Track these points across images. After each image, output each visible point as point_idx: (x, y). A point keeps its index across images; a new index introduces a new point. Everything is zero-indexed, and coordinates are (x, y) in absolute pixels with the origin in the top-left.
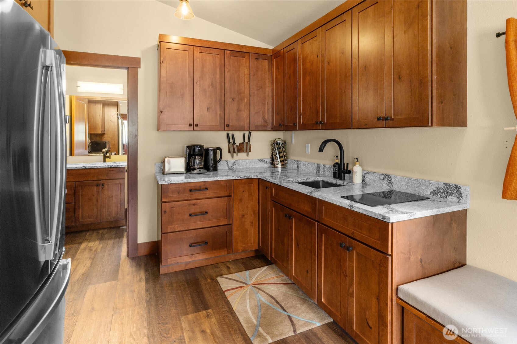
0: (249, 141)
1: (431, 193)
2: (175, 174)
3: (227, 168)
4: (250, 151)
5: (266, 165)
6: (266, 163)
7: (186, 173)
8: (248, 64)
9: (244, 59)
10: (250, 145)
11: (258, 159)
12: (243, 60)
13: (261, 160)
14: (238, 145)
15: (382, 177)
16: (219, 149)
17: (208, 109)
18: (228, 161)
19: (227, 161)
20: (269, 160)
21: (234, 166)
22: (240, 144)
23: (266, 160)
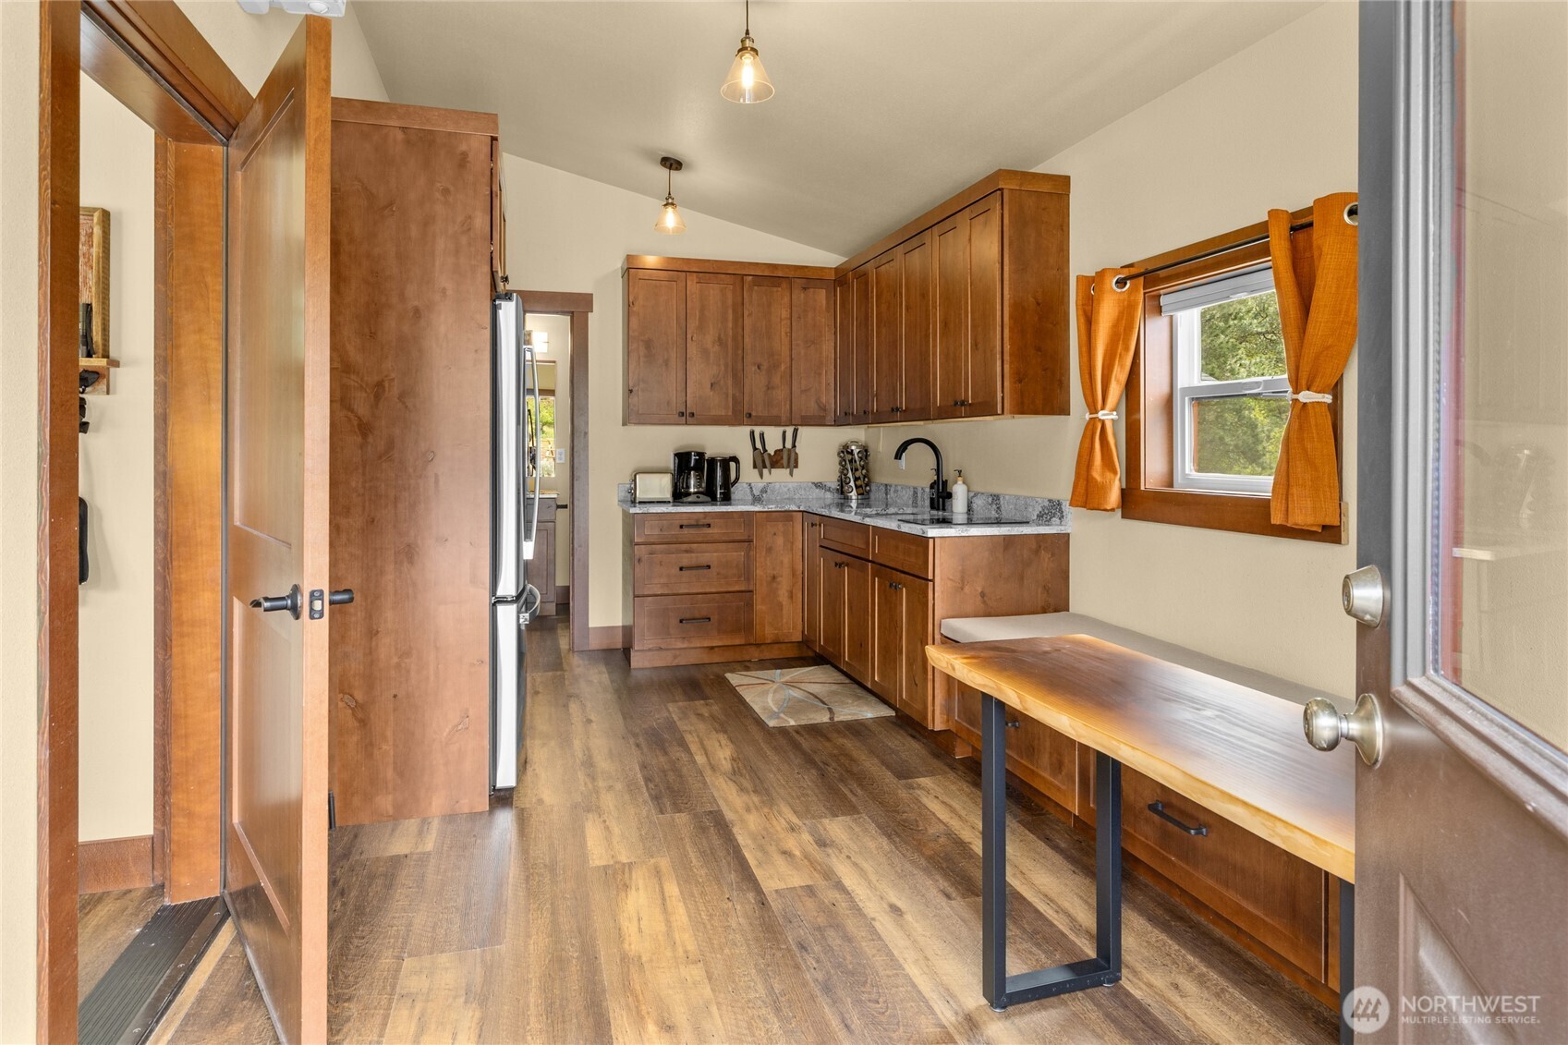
0: (794, 446)
1: (1038, 516)
2: (653, 502)
3: (750, 498)
4: (796, 466)
5: (829, 495)
6: (829, 490)
7: (674, 502)
8: (786, 300)
9: (780, 289)
10: (796, 454)
11: (813, 483)
12: (777, 291)
13: (818, 485)
14: (772, 454)
15: (990, 499)
16: (735, 459)
17: (712, 385)
18: (753, 485)
19: (750, 484)
20: (835, 484)
21: (764, 495)
22: (776, 452)
23: (828, 485)
